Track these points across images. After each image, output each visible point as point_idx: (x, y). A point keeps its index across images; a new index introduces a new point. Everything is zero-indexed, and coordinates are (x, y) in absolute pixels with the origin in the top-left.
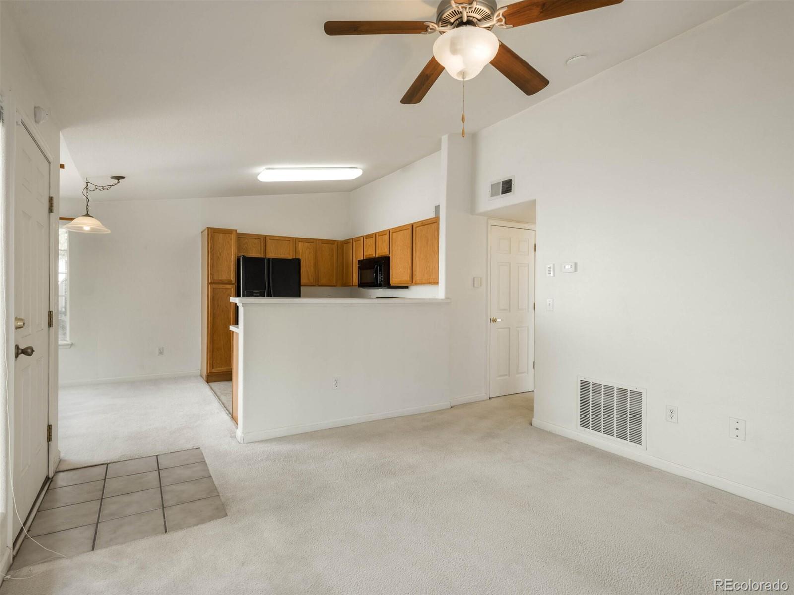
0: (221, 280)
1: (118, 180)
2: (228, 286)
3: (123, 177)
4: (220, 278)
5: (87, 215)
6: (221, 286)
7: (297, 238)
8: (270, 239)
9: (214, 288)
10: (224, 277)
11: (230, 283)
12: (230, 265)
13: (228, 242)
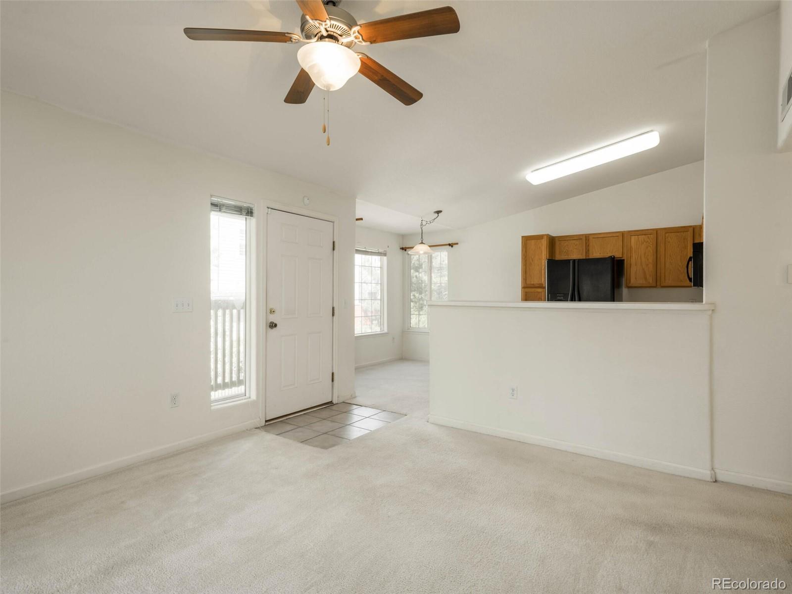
0: (533, 284)
1: (438, 214)
2: (540, 290)
3: (441, 211)
4: (532, 283)
5: (422, 243)
6: (533, 290)
7: (629, 231)
8: (594, 238)
9: (526, 292)
10: (536, 281)
11: (541, 286)
12: (542, 270)
13: (540, 248)
